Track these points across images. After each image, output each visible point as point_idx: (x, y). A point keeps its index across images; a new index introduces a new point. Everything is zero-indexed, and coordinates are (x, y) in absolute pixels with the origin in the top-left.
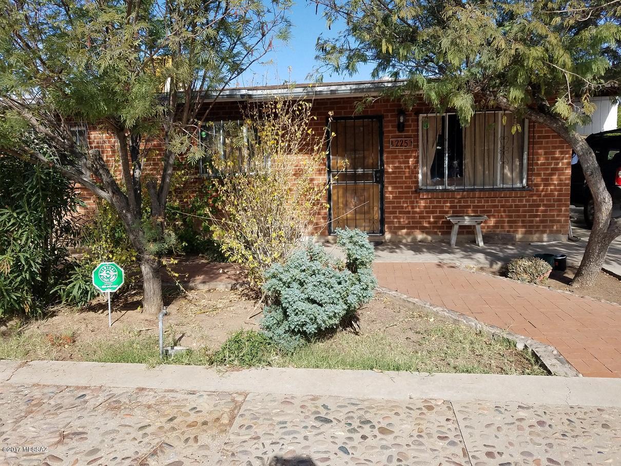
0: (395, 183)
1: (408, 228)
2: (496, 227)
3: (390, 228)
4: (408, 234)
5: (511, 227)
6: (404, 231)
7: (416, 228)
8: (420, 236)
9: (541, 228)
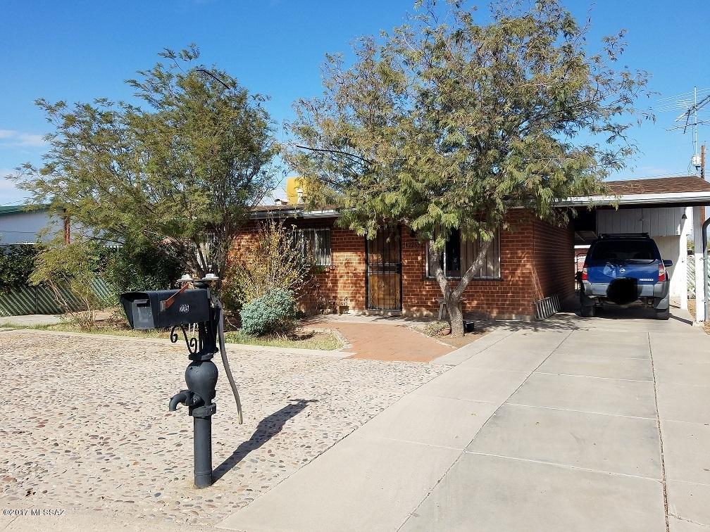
0: (409, 273)
1: (417, 306)
2: (477, 307)
3: (405, 306)
4: (417, 311)
5: (489, 308)
6: (415, 308)
7: (423, 306)
8: (425, 313)
9: (510, 310)
